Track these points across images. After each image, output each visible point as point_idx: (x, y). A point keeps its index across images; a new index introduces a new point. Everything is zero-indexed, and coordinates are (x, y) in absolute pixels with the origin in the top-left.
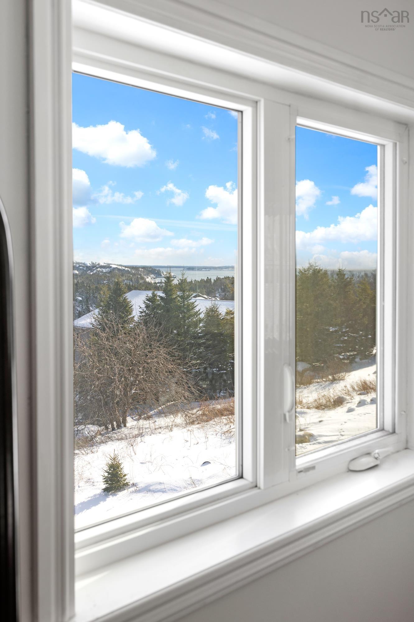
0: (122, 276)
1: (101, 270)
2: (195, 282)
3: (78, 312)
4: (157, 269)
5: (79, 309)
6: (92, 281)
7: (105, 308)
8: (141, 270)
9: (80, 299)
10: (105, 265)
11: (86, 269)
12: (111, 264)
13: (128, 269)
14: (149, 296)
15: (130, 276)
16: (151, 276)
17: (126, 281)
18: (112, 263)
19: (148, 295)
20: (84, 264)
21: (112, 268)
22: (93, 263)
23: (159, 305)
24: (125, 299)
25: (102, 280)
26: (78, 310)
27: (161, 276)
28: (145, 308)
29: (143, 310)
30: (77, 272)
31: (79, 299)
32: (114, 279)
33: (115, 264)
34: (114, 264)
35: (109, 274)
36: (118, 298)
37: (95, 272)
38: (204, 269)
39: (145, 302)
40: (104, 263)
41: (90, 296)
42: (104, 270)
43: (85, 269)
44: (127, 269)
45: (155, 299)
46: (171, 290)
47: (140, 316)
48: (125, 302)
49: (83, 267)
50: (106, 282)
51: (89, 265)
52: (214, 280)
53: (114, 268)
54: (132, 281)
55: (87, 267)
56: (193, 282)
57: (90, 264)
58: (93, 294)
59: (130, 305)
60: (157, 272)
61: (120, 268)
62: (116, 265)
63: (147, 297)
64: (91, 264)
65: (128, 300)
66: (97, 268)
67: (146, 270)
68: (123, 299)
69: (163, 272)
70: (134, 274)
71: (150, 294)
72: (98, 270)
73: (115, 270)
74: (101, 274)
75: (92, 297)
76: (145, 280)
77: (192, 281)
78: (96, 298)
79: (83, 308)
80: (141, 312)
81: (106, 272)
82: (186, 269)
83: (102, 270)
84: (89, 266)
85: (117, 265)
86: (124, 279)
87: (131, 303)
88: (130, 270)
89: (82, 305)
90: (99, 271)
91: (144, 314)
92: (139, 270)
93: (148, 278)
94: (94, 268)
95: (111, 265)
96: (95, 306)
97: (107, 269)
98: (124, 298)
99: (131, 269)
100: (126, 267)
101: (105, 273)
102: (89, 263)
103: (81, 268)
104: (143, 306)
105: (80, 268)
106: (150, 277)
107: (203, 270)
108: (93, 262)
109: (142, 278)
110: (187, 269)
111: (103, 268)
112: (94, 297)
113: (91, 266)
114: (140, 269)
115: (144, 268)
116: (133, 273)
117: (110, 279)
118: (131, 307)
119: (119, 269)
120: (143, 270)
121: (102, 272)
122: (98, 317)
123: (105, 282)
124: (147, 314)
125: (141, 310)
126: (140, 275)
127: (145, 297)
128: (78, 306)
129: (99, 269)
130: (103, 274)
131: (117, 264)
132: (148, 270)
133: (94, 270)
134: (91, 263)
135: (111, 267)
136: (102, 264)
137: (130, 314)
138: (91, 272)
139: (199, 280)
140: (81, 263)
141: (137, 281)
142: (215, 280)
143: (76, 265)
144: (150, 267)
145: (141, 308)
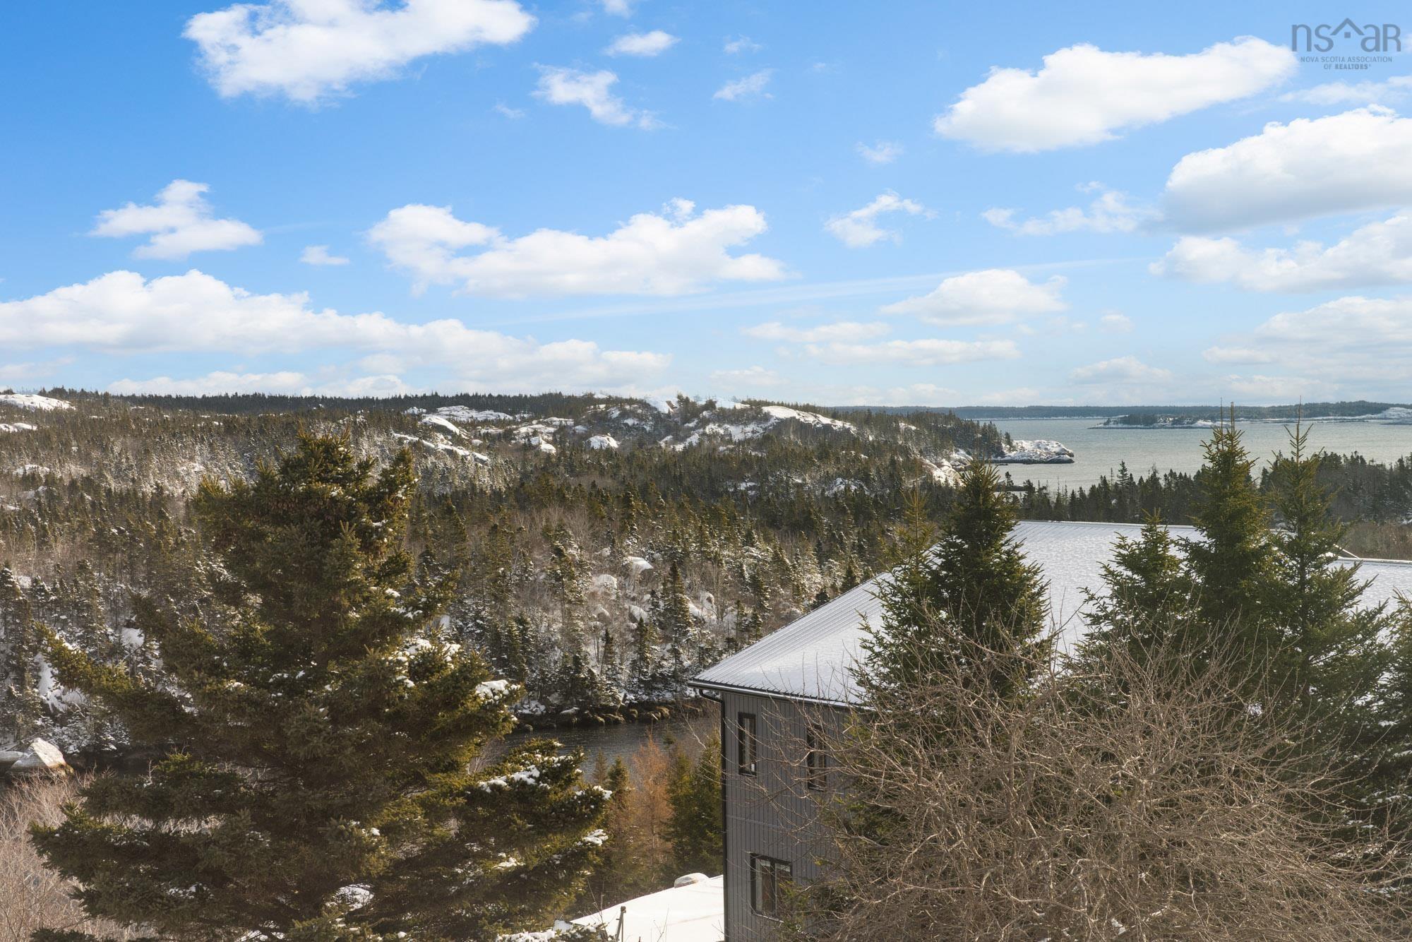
0: (820, 459)
1: (722, 432)
2: (1169, 484)
3: (635, 626)
4: (981, 424)
5: (638, 611)
6: (685, 483)
7: (913, 599)
8: (907, 430)
9: (644, 564)
10: (739, 406)
11: (655, 427)
12: (768, 404)
13: (847, 425)
14: (1129, 541)
15: (857, 458)
16: (954, 455)
17: (839, 480)
18: (770, 400)
19: (1123, 538)
20: (643, 404)
21: (772, 421)
22: (684, 401)
23: (1185, 584)
24: (1012, 560)
25: (730, 478)
26: (632, 618)
27: (1003, 455)
28: (1111, 598)
29: (1104, 608)
30: (614, 443)
31: (638, 567)
32: (783, 471)
33: (782, 405)
34: (778, 405)
35: (760, 450)
36: (982, 552)
37: (694, 439)
38: (1205, 419)
39: (1111, 573)
40: (735, 400)
41: (687, 553)
42: (737, 433)
43: (648, 429)
44: (839, 424)
45: (1163, 558)
46: (1237, 515)
47: (1091, 636)
48: (1010, 573)
49: (641, 418)
50: (751, 488)
51: (665, 409)
52: (1265, 471)
53: (783, 424)
54: (866, 479)
55: (659, 418)
56: (1162, 482)
57: (669, 403)
58: (703, 544)
59: (1035, 584)
60: (980, 436)
61: (810, 419)
62: (788, 406)
63: (1120, 546)
64: (675, 404)
65: (1026, 563)
66: (704, 422)
67: (930, 429)
68: (999, 557)
69: (1008, 436)
70: (875, 450)
71: (1135, 535)
72: (708, 430)
73: (787, 433)
74: (721, 448)
75: (694, 558)
76: (931, 476)
77: (1154, 479)
78: (716, 560)
79: (657, 605)
80: (1096, 620)
81: (747, 441)
82: (1116, 422)
83: (726, 430)
84: (668, 415)
85: (795, 407)
86: (832, 470)
87: (1037, 578)
88: (853, 429)
89: (653, 593)
90: (715, 435)
91: (1106, 628)
92: (897, 429)
93: (940, 465)
94: (691, 425)
95: (765, 409)
96: (709, 600)
97: (749, 429)
98: (1008, 553)
99: (860, 427)
100: (834, 414)
101: (740, 443)
102: (663, 401)
103: (630, 422)
104: (1104, 590)
105: (626, 424)
106: (949, 459)
107: (1200, 423)
108: (684, 396)
109: (915, 468)
110: (1124, 421)
111: (732, 423)
112: (706, 556)
113: (676, 415)
114: (902, 425)
115: (920, 416)
116: (872, 444)
117: (765, 475)
118: (1039, 594)
119: (803, 428)
120: (914, 428)
121: (726, 438)
122: (880, 641)
123: (743, 486)
124: (1122, 629)
125: (1092, 608)
126: (905, 451)
127: (1113, 547)
128: (633, 599)
129: (711, 426)
130: (732, 450)
131: (792, 401)
132: (937, 429)
133: (689, 433)
134: (675, 401)
135: (767, 417)
136: (724, 403)
137: (1034, 629)
138: (678, 439)
139: (1192, 474)
140: (631, 401)
141: (893, 477)
142: (1270, 471)
143: (607, 408)
144: (949, 415)
145: (1092, 598)
